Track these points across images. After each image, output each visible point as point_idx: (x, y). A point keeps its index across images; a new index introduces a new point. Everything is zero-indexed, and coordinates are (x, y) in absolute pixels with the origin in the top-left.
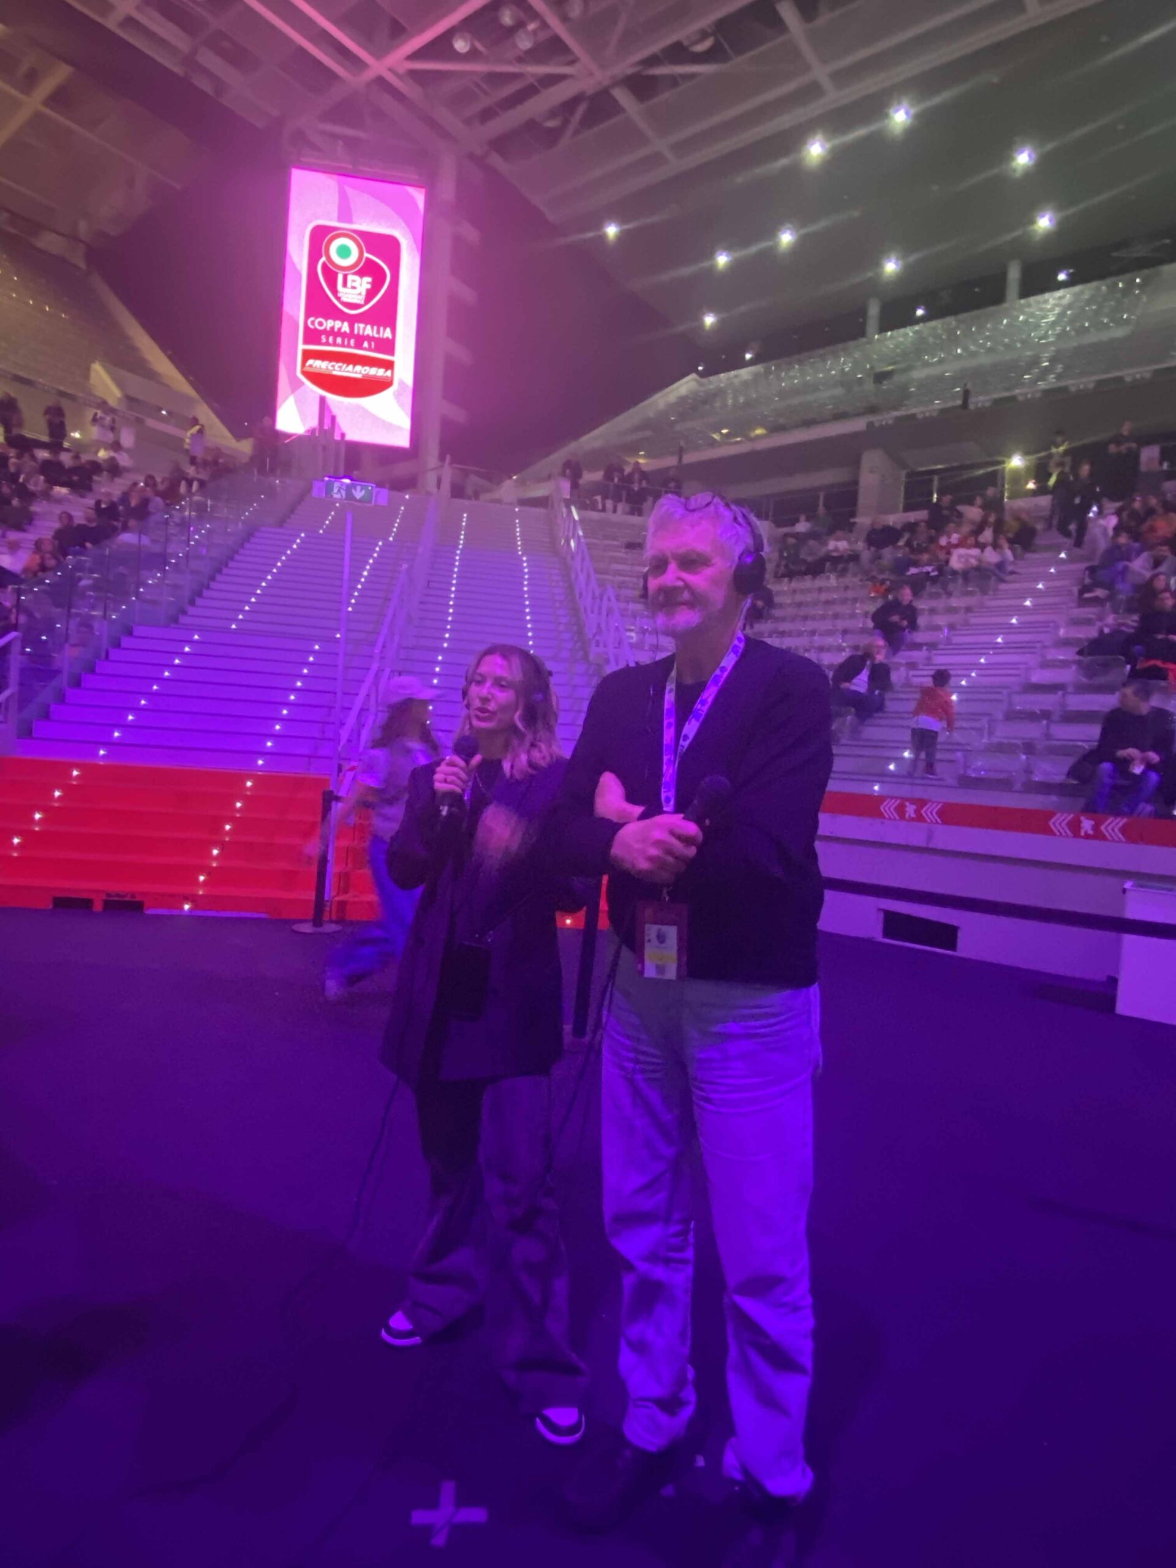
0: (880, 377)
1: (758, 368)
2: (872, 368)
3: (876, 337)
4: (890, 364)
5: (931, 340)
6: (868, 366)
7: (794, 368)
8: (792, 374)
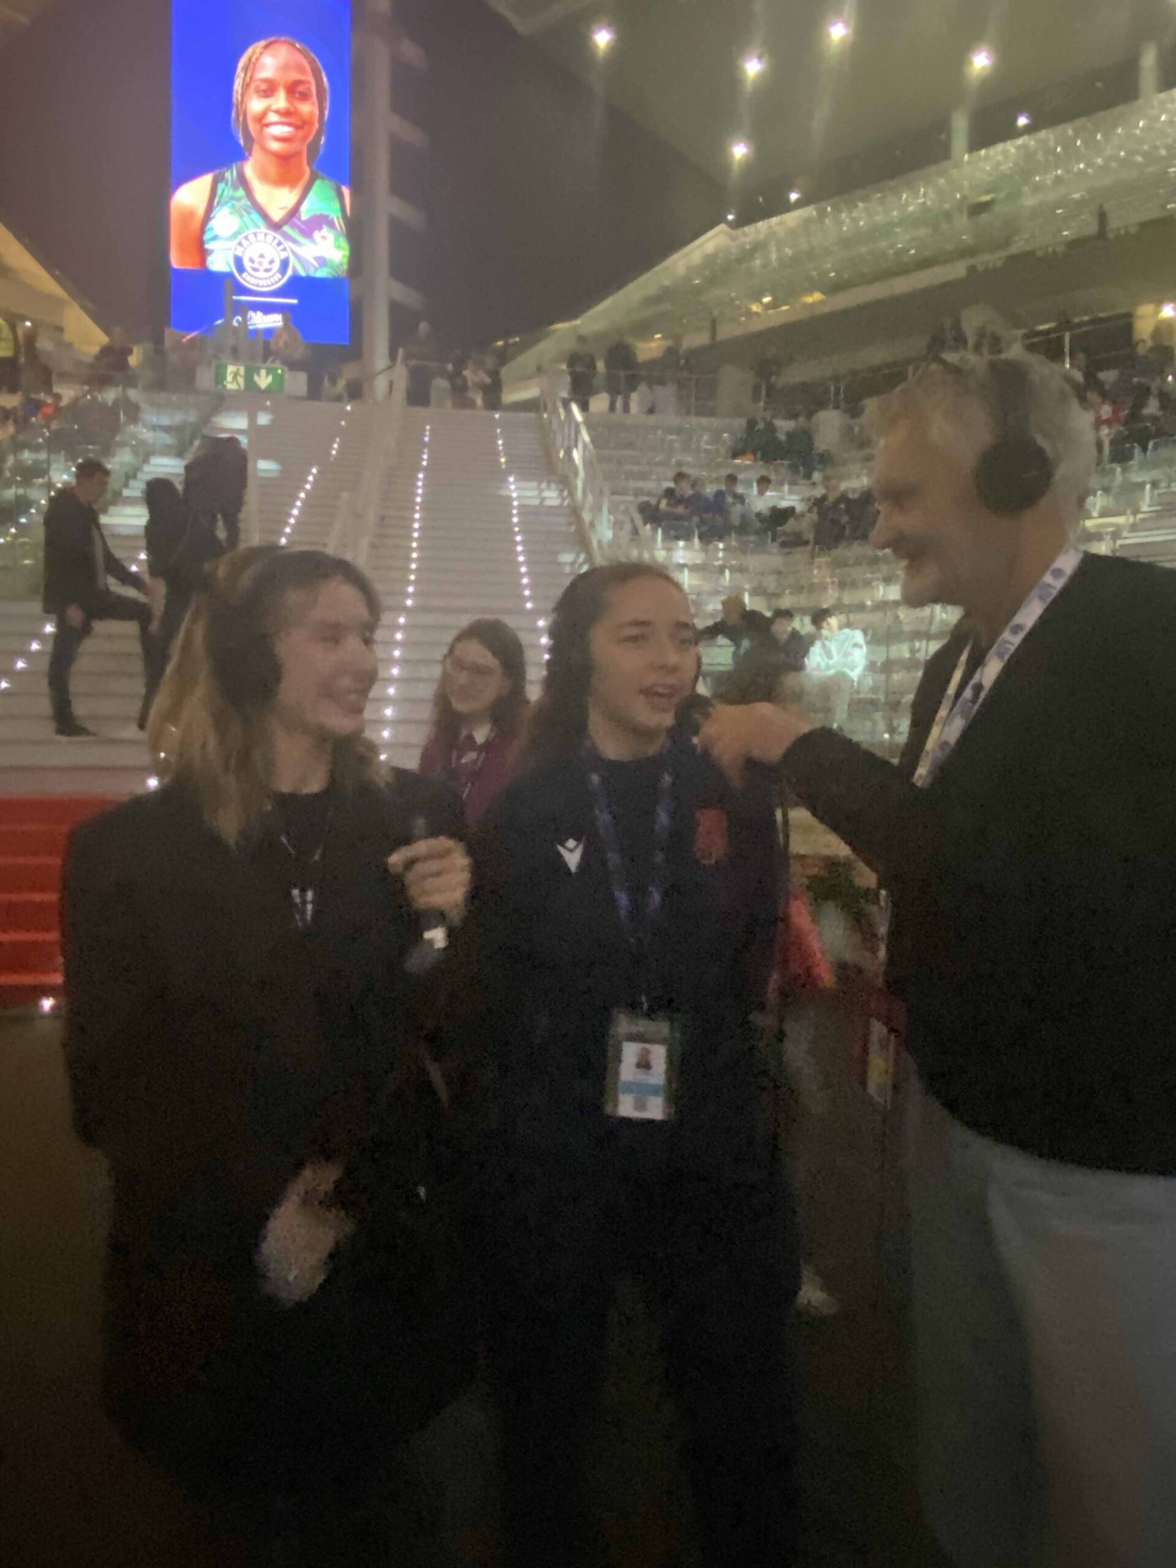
0: (978, 209)
1: (810, 211)
2: (964, 198)
3: (966, 157)
4: (988, 192)
5: (1040, 156)
6: (958, 196)
7: (856, 206)
8: (854, 214)
